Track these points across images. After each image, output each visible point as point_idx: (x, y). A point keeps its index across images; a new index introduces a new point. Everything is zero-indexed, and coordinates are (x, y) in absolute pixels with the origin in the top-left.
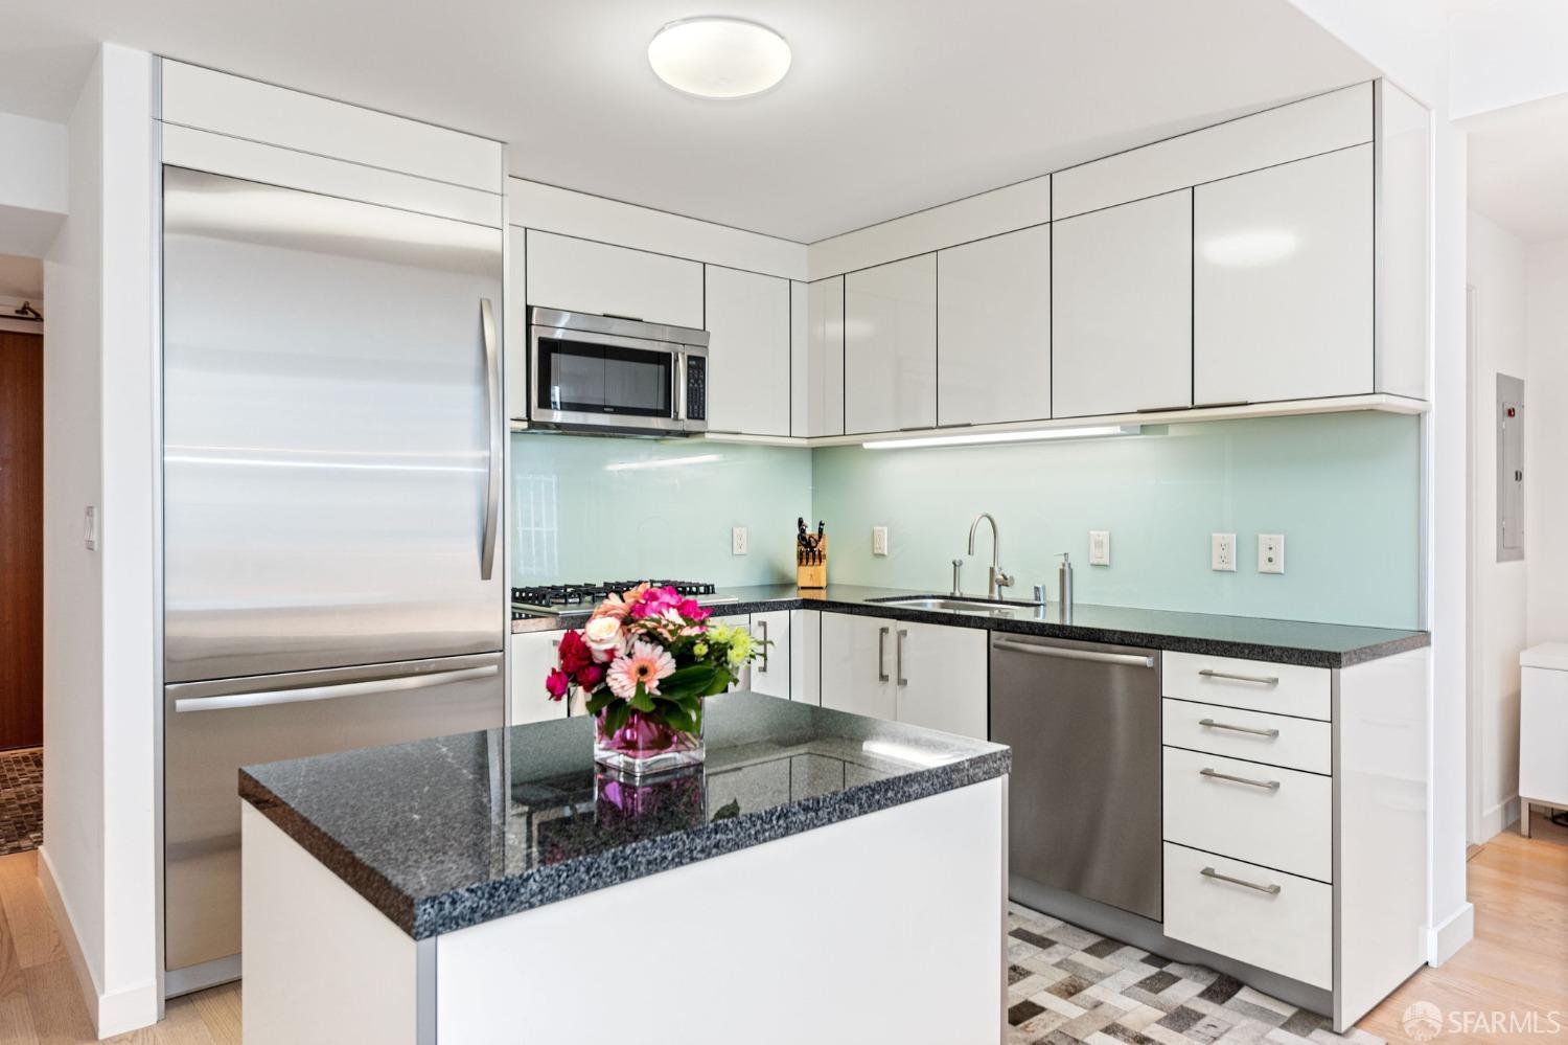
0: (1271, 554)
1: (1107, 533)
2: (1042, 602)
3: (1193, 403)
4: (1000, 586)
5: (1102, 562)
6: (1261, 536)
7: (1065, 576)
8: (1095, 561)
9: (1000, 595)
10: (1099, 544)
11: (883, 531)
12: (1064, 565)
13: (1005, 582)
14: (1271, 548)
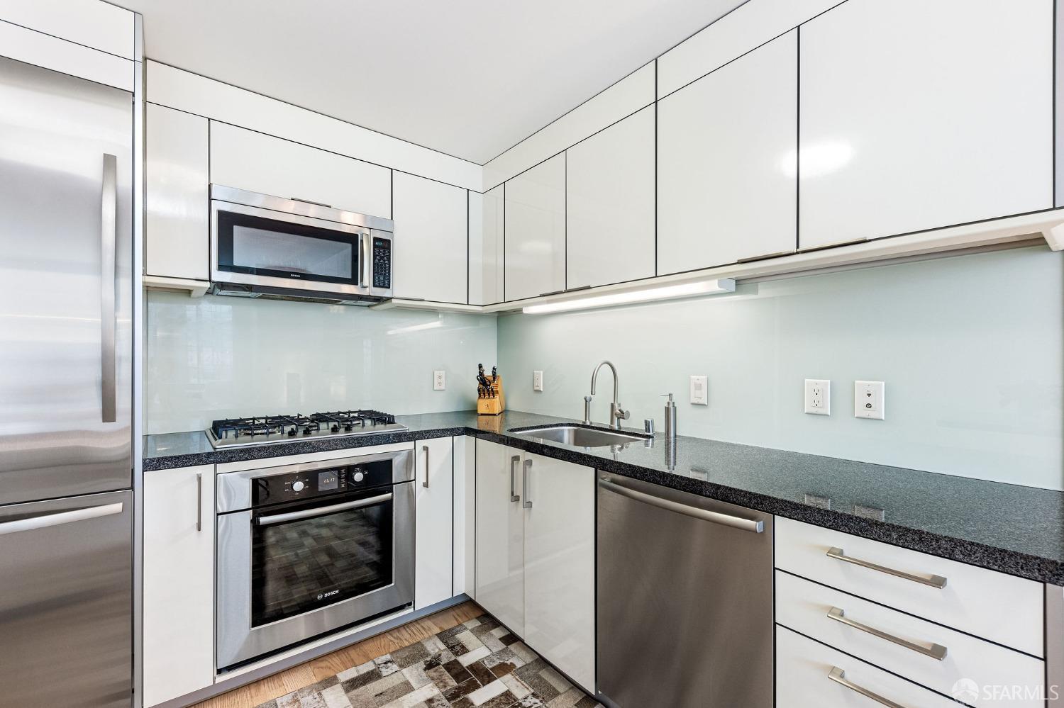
0: (869, 400)
1: (705, 377)
2: (651, 433)
3: (798, 247)
4: (618, 418)
5: (701, 401)
6: (856, 382)
7: (669, 412)
8: (696, 401)
9: (619, 425)
10: (699, 387)
11: (540, 374)
12: (669, 403)
13: (622, 415)
14: (869, 395)
